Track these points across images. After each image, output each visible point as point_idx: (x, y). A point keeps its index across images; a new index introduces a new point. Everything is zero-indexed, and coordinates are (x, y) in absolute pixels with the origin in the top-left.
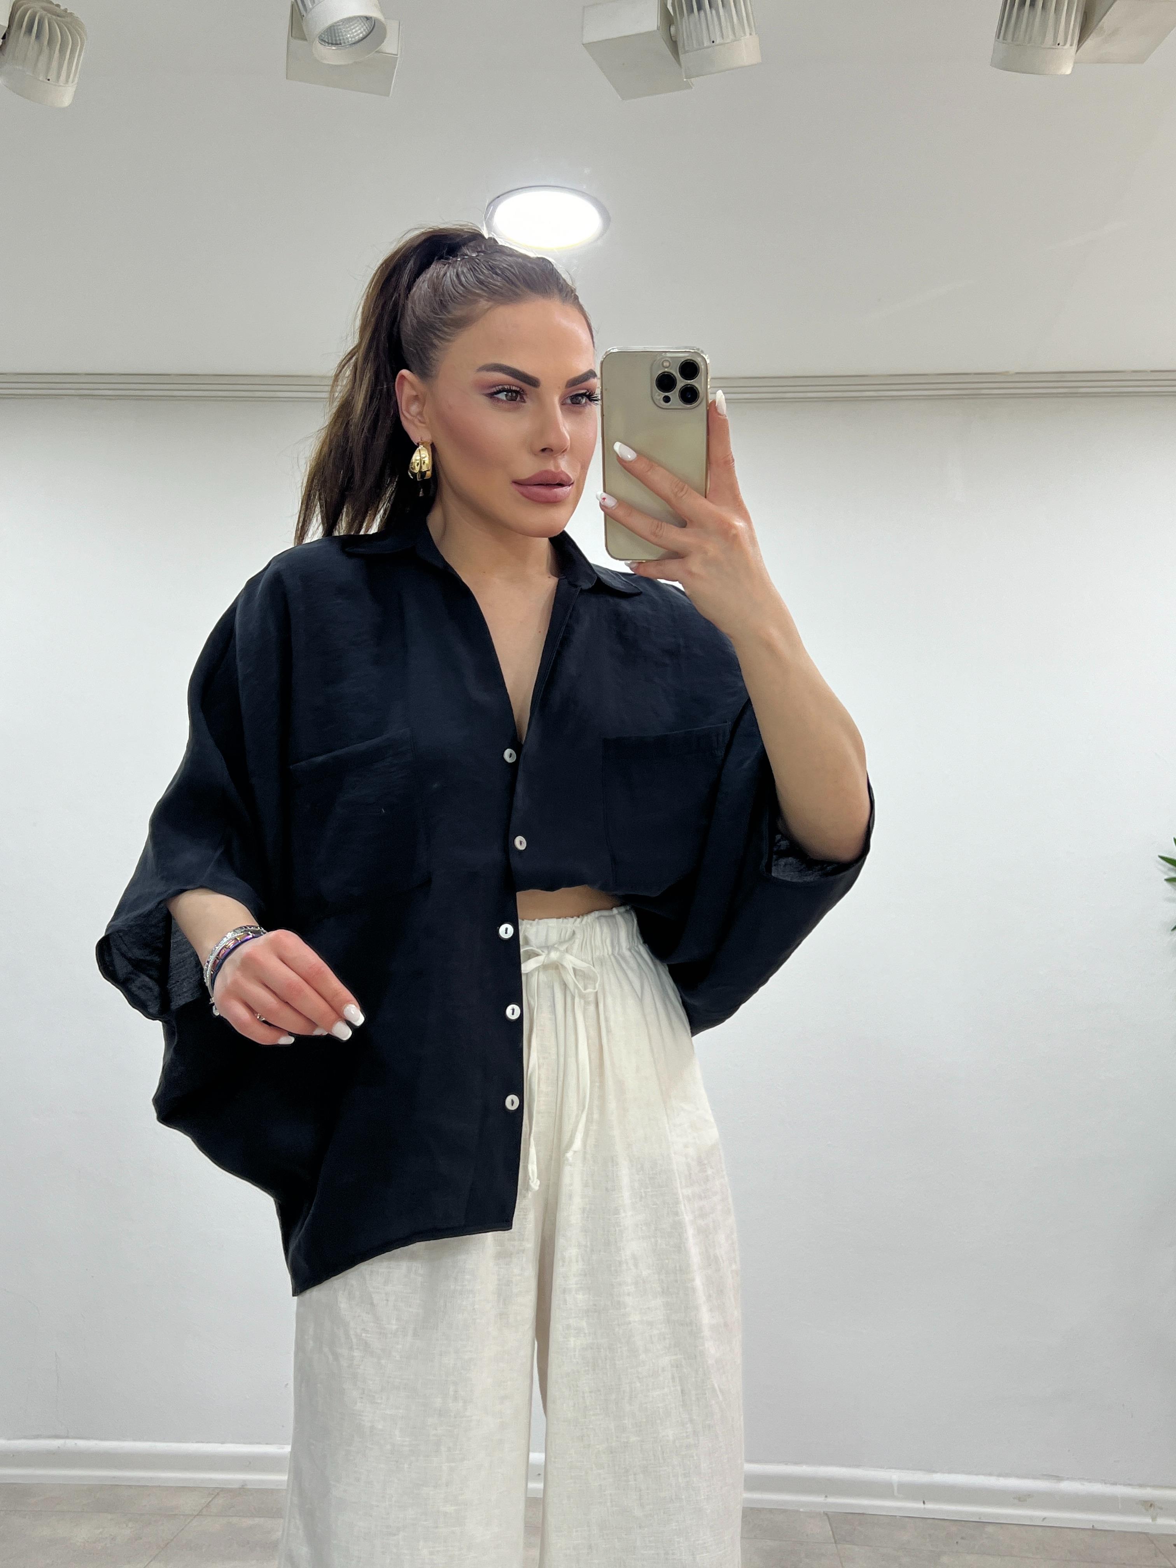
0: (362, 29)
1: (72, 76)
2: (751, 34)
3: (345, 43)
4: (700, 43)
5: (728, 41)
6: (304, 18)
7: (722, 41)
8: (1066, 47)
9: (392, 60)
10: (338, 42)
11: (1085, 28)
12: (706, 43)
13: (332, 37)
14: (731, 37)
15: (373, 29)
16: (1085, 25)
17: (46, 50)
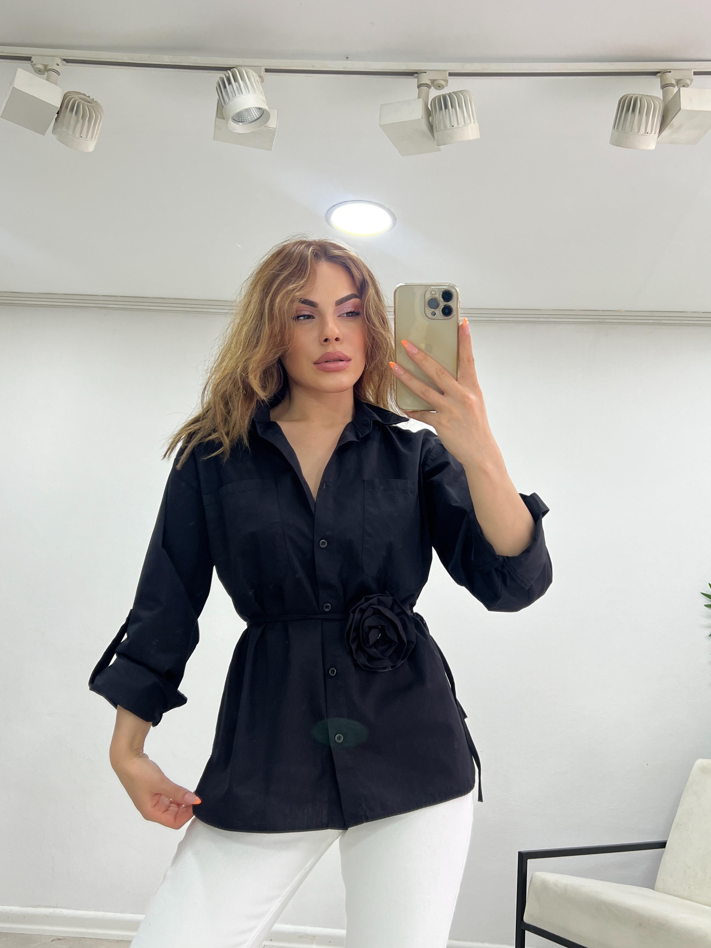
0: (257, 114)
1: (94, 136)
2: (474, 123)
3: (246, 121)
4: (445, 126)
5: (462, 126)
6: (224, 108)
7: (458, 126)
8: (651, 136)
9: (273, 132)
10: (243, 121)
12: (449, 127)
13: (239, 118)
14: (463, 123)
15: (263, 113)
16: (663, 122)
17: (81, 121)
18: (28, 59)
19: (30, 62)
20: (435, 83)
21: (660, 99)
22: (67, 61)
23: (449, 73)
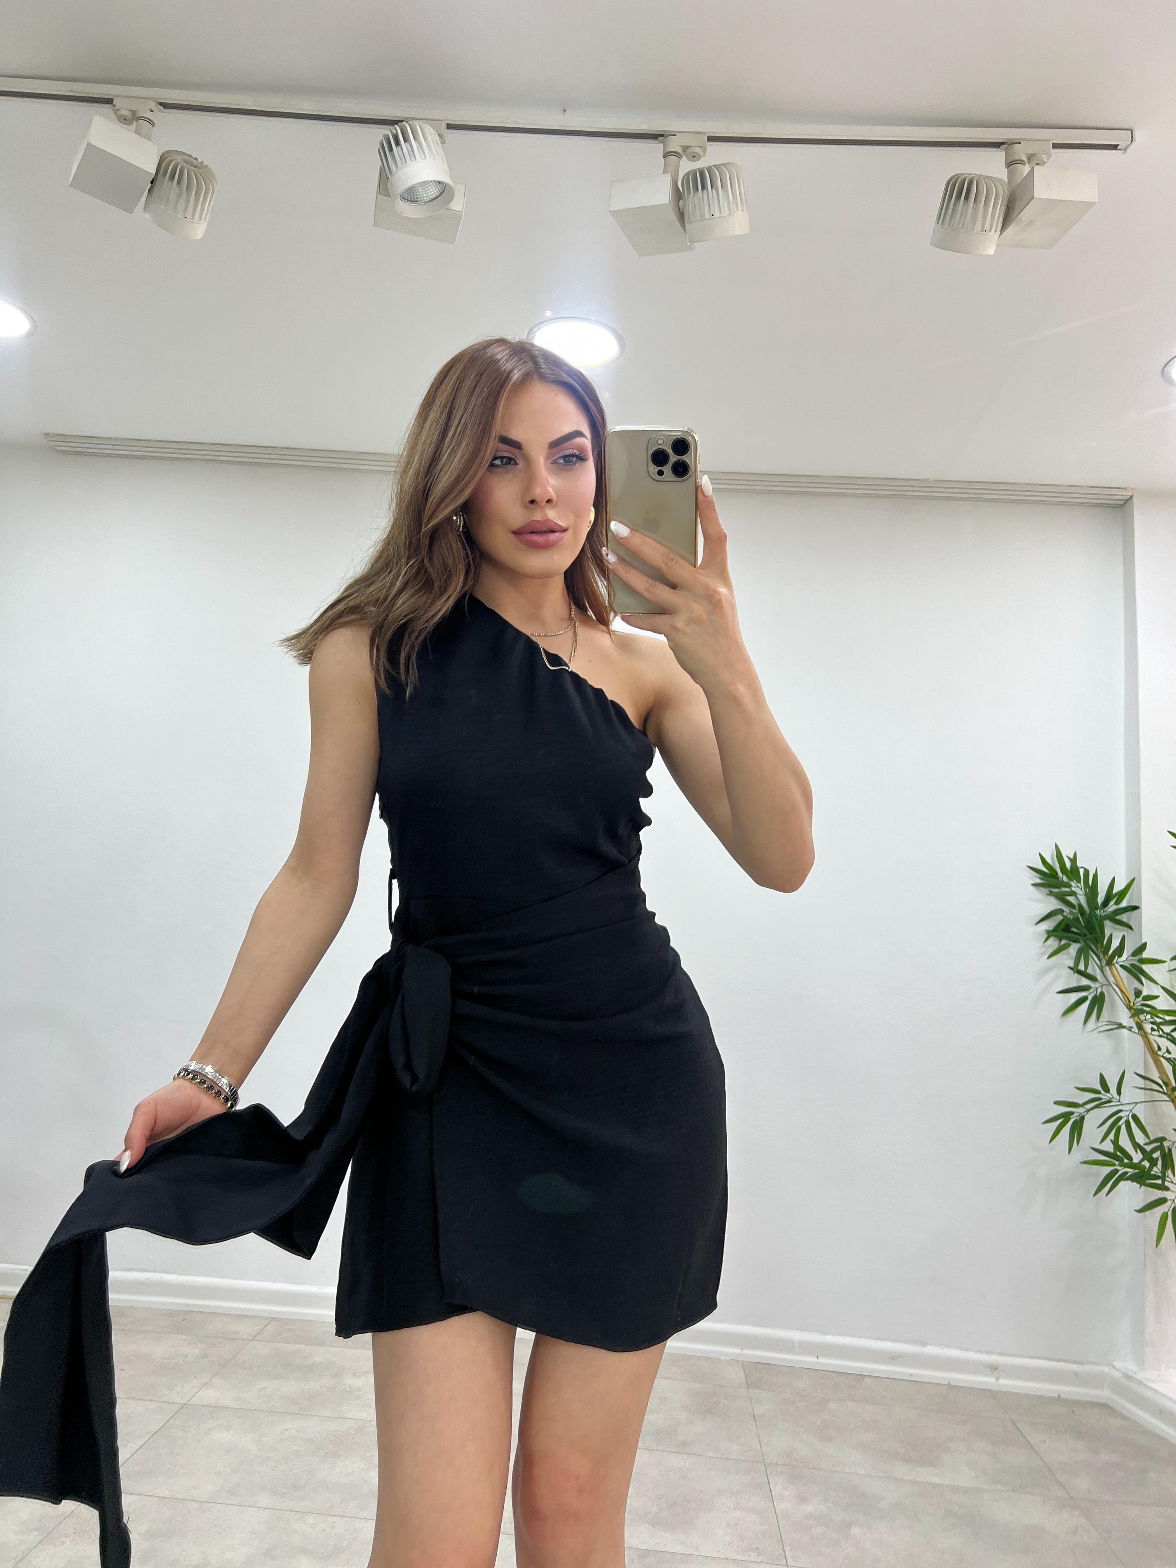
0: (435, 191)
1: (204, 216)
2: (742, 210)
3: (421, 201)
4: (702, 216)
5: (725, 215)
6: (389, 180)
7: (719, 215)
8: (991, 233)
9: (456, 217)
10: (416, 200)
11: (1008, 218)
12: (707, 216)
13: (410, 196)
14: (727, 212)
15: (444, 191)
16: (1007, 217)
17: (185, 194)
18: (109, 101)
19: (111, 106)
20: (688, 151)
21: (1004, 182)
22: (165, 106)
23: (708, 137)
